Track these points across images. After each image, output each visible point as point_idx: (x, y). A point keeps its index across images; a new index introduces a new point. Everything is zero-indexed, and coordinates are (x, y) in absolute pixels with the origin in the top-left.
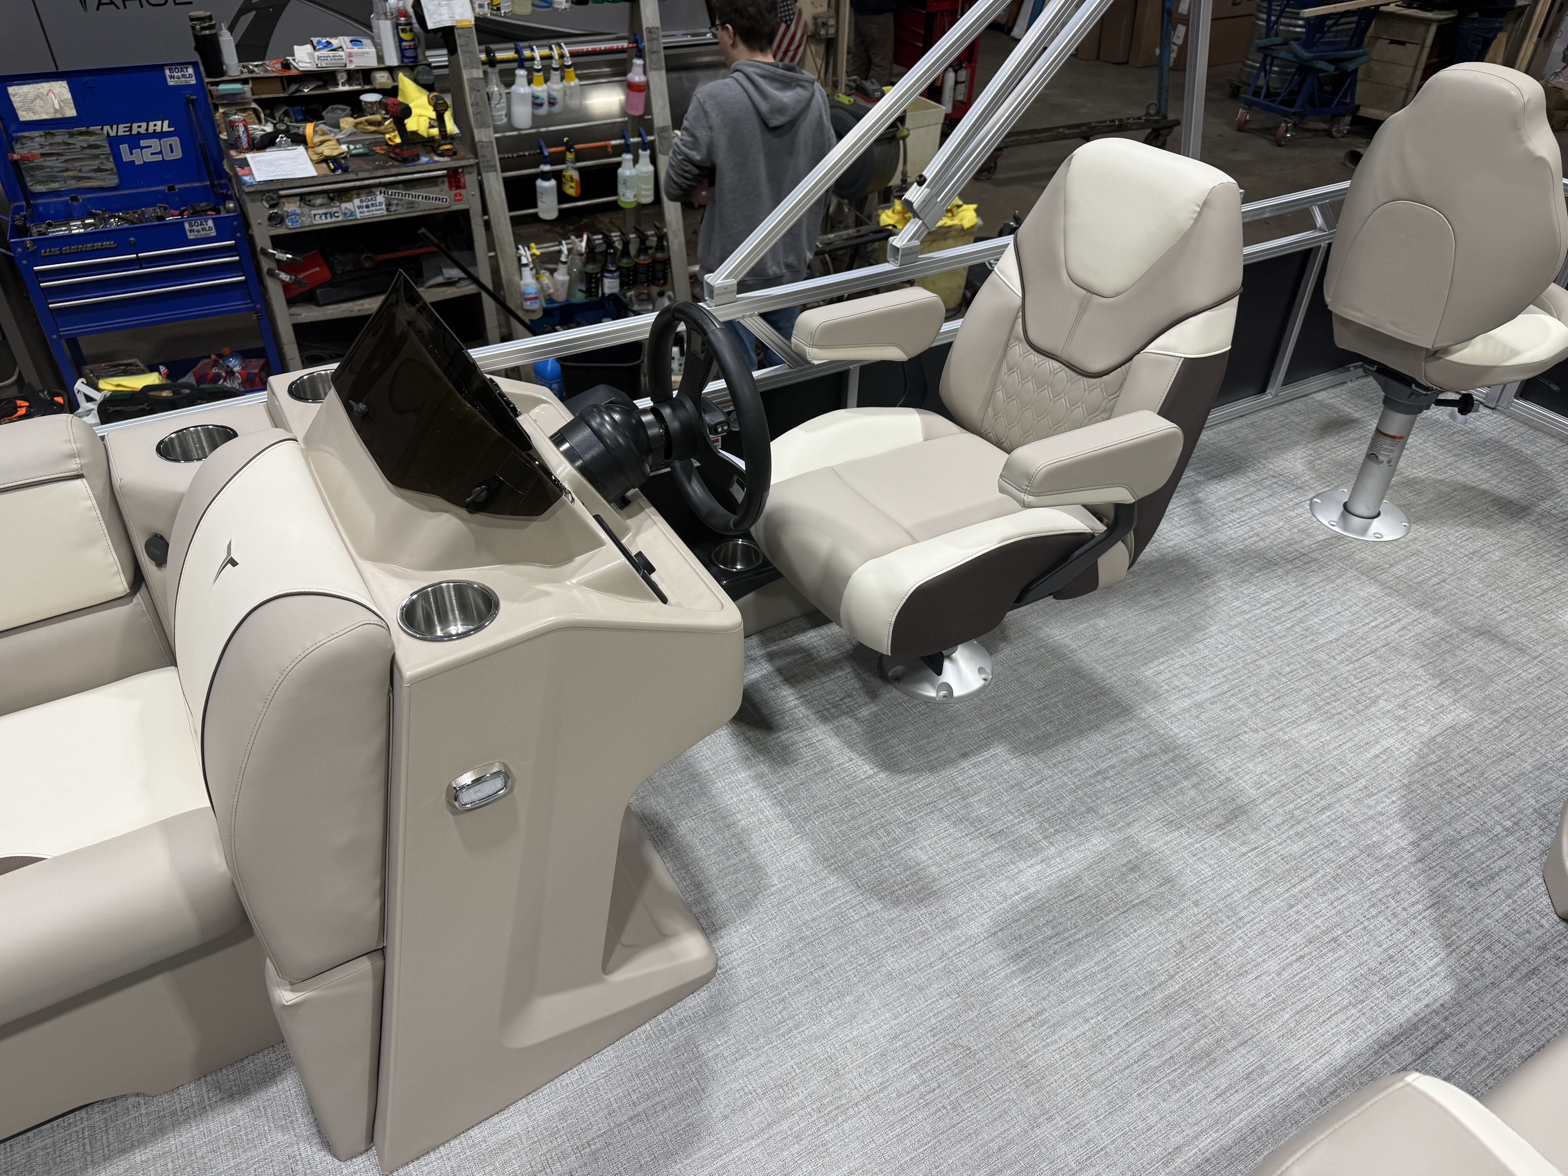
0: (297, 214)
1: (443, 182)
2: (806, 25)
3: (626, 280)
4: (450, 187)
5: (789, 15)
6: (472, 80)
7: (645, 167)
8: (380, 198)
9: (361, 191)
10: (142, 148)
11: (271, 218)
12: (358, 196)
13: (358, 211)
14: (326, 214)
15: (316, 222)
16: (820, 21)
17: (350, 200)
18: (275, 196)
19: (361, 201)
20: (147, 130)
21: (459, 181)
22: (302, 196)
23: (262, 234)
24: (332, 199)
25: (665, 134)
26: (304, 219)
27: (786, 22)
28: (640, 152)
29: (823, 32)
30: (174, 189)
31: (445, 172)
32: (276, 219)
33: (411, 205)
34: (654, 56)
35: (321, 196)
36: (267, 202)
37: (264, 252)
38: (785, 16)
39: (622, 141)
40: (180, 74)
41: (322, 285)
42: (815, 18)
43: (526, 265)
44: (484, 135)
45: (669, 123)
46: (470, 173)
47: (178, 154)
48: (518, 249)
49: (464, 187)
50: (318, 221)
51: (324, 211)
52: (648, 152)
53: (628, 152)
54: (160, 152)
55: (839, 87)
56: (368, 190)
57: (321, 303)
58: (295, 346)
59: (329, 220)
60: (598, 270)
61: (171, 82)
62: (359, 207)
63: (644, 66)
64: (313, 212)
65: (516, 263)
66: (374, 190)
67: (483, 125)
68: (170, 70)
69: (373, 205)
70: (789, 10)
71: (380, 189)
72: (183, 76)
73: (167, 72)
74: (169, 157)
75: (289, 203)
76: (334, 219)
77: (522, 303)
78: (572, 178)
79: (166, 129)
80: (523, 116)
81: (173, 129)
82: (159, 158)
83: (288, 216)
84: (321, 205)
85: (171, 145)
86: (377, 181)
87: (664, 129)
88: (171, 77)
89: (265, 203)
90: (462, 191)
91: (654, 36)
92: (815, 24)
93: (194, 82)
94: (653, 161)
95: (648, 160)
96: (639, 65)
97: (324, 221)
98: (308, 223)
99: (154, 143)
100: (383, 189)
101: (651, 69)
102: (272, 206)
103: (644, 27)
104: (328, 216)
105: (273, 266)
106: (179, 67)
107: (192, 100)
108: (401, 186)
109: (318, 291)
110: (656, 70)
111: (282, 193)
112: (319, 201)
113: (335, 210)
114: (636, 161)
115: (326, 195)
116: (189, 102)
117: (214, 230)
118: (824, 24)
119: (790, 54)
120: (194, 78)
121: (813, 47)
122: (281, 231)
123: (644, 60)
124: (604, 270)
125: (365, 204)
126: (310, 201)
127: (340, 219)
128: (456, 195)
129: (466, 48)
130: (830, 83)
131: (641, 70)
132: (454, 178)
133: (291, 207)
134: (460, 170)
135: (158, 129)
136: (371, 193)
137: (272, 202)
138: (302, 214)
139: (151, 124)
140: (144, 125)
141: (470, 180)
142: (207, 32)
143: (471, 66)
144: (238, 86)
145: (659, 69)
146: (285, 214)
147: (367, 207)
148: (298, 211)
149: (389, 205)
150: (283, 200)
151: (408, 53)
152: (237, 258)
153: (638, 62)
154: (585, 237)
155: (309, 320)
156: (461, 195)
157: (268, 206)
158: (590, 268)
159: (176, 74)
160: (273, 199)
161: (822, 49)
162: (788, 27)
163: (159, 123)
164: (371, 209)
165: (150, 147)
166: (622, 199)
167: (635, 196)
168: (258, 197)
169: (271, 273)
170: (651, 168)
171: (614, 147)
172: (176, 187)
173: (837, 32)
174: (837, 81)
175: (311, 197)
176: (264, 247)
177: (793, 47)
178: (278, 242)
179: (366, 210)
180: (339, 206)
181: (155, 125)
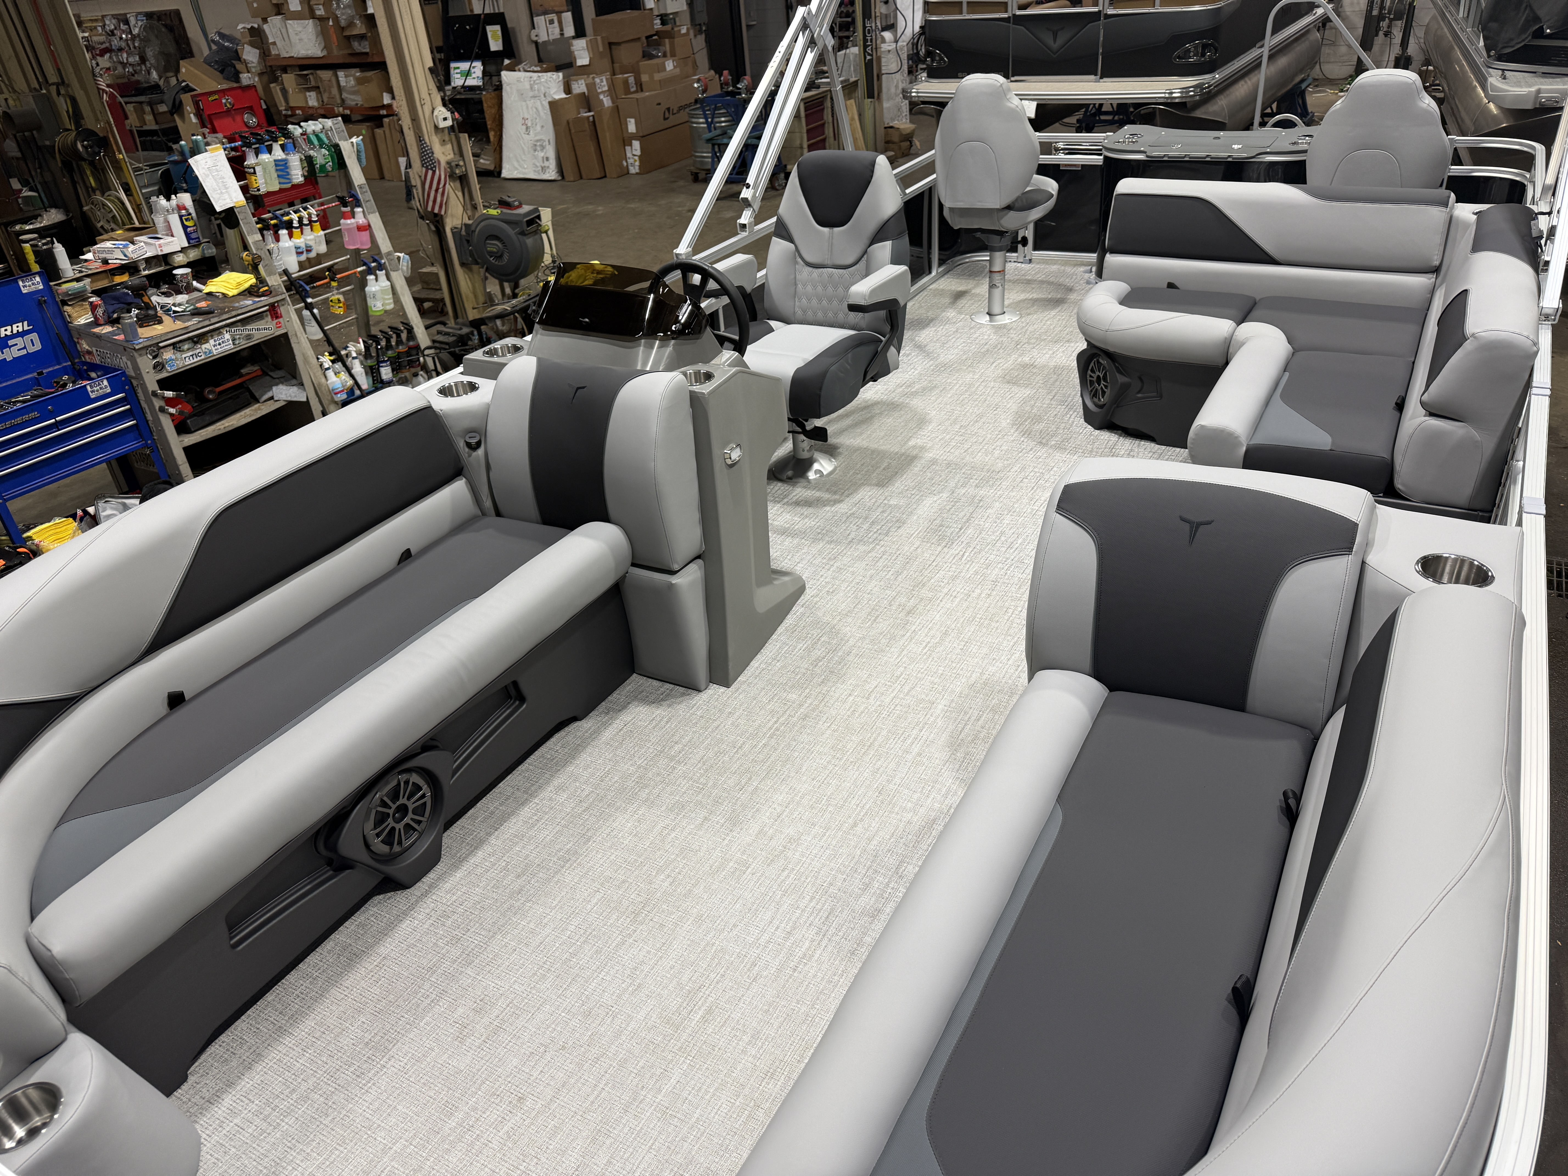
0: (173, 360)
1: (267, 316)
2: (445, 169)
3: (395, 366)
4: (272, 318)
5: (433, 163)
6: (255, 243)
7: (384, 283)
8: (227, 336)
9: (213, 333)
10: (10, 347)
11: (155, 367)
12: (212, 337)
13: (213, 349)
14: (192, 355)
15: (187, 363)
16: (453, 164)
17: (207, 342)
18: (155, 349)
19: (215, 341)
20: (12, 332)
21: (277, 313)
22: (173, 344)
23: (151, 380)
24: (196, 343)
25: (391, 257)
26: (178, 362)
27: (431, 169)
28: (377, 272)
29: (457, 172)
30: (43, 374)
31: (267, 307)
32: (159, 367)
33: (249, 337)
34: (367, 204)
35: (187, 342)
36: (151, 355)
37: (154, 394)
38: (430, 165)
39: (364, 268)
40: (30, 283)
41: (190, 417)
42: (448, 163)
43: (328, 369)
44: (275, 281)
45: (391, 249)
46: (283, 305)
47: (38, 346)
48: (318, 359)
49: (281, 317)
50: (188, 362)
51: (191, 353)
52: (384, 271)
53: (371, 274)
54: (25, 348)
55: (478, 208)
56: (217, 332)
57: (193, 430)
58: (187, 465)
59: (196, 360)
60: (375, 363)
61: (25, 291)
62: (214, 346)
63: (363, 212)
64: (184, 356)
65: (320, 369)
66: (221, 330)
67: (270, 274)
68: (23, 281)
69: (223, 342)
70: (431, 160)
71: (226, 329)
72: (33, 284)
73: (21, 283)
74: (32, 349)
75: (166, 352)
76: (199, 358)
77: (332, 397)
78: (339, 300)
79: (26, 328)
80: (292, 263)
81: (31, 327)
82: (24, 352)
83: (167, 363)
84: (188, 349)
85: (32, 340)
86: (224, 323)
87: (389, 254)
88: (24, 287)
89: (149, 356)
90: (281, 320)
91: (364, 190)
92: (451, 167)
93: (42, 287)
94: (388, 278)
95: (384, 277)
96: (360, 212)
97: (192, 361)
98: (181, 365)
99: (18, 341)
100: (228, 329)
101: (369, 213)
102: (155, 357)
103: (356, 186)
104: (194, 356)
105: (162, 403)
106: (29, 278)
107: (45, 301)
108: (239, 324)
109: (188, 421)
110: (372, 213)
111: (161, 345)
112: (186, 347)
113: (198, 351)
114: (377, 280)
115: (190, 341)
116: (40, 304)
117: (109, 388)
118: (457, 165)
119: (440, 190)
120: (41, 284)
121: (451, 184)
122: (164, 375)
123: (362, 208)
124: (379, 362)
125: (217, 342)
126: (180, 348)
127: (203, 357)
128: (277, 324)
129: (245, 220)
130: (469, 206)
131: (361, 215)
132: (274, 311)
133: (168, 355)
134: (276, 305)
135: (20, 330)
136: (220, 333)
137: (154, 354)
138: (177, 359)
139: (14, 326)
140: (9, 328)
141: (282, 310)
142: (45, 247)
143: (251, 233)
144: (75, 285)
145: (373, 212)
146: (165, 361)
147: (220, 344)
148: (174, 357)
149: (234, 340)
150: (162, 350)
151: (193, 236)
152: (128, 407)
153: (359, 210)
154: (361, 340)
155: (191, 443)
156: (280, 323)
157: (151, 357)
158: (370, 362)
159: (27, 284)
160: (154, 352)
161: (458, 184)
162: (434, 172)
163: (20, 324)
164: (222, 345)
165: (16, 344)
166: (374, 309)
167: (383, 305)
168: (144, 352)
169: (162, 410)
170: (388, 283)
171: (360, 272)
172: (44, 371)
173: (466, 170)
174: (476, 204)
175: (180, 345)
176: (154, 389)
177: (441, 186)
178: (164, 384)
179: (219, 347)
180: (201, 348)
181: (18, 327)
